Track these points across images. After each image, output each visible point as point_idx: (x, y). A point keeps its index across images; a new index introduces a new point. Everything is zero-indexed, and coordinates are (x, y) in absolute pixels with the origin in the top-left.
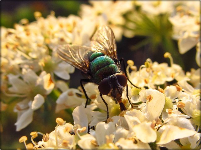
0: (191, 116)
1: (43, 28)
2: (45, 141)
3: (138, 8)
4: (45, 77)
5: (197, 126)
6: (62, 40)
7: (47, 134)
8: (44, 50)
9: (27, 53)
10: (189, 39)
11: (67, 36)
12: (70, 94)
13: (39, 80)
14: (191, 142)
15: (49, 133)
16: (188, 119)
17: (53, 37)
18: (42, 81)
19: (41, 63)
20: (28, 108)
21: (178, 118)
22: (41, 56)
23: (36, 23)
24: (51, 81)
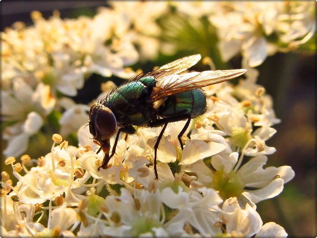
0: (229, 134)
1: (43, 33)
2: (41, 166)
3: (173, 10)
4: (43, 91)
5: (237, 147)
6: (67, 46)
7: (42, 157)
8: (43, 60)
9: (21, 63)
10: (233, 42)
11: (73, 41)
12: (78, 112)
13: (35, 96)
14: (225, 165)
15: (44, 156)
16: (225, 137)
17: (55, 41)
18: (40, 98)
19: (39, 75)
20: (20, 132)
21: (210, 134)
22: (39, 67)
23: (34, 27)
24: (51, 96)
